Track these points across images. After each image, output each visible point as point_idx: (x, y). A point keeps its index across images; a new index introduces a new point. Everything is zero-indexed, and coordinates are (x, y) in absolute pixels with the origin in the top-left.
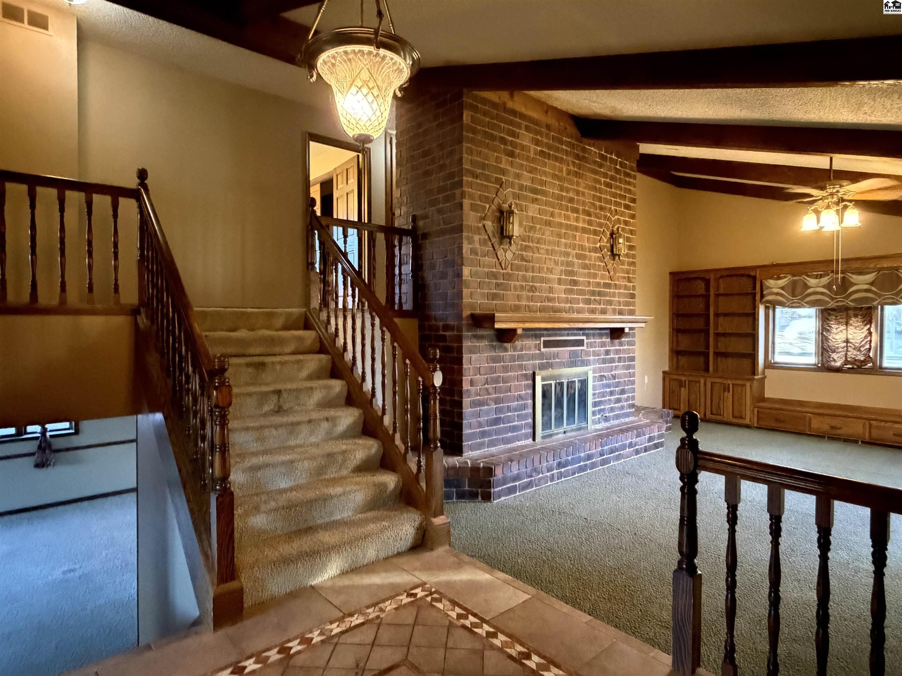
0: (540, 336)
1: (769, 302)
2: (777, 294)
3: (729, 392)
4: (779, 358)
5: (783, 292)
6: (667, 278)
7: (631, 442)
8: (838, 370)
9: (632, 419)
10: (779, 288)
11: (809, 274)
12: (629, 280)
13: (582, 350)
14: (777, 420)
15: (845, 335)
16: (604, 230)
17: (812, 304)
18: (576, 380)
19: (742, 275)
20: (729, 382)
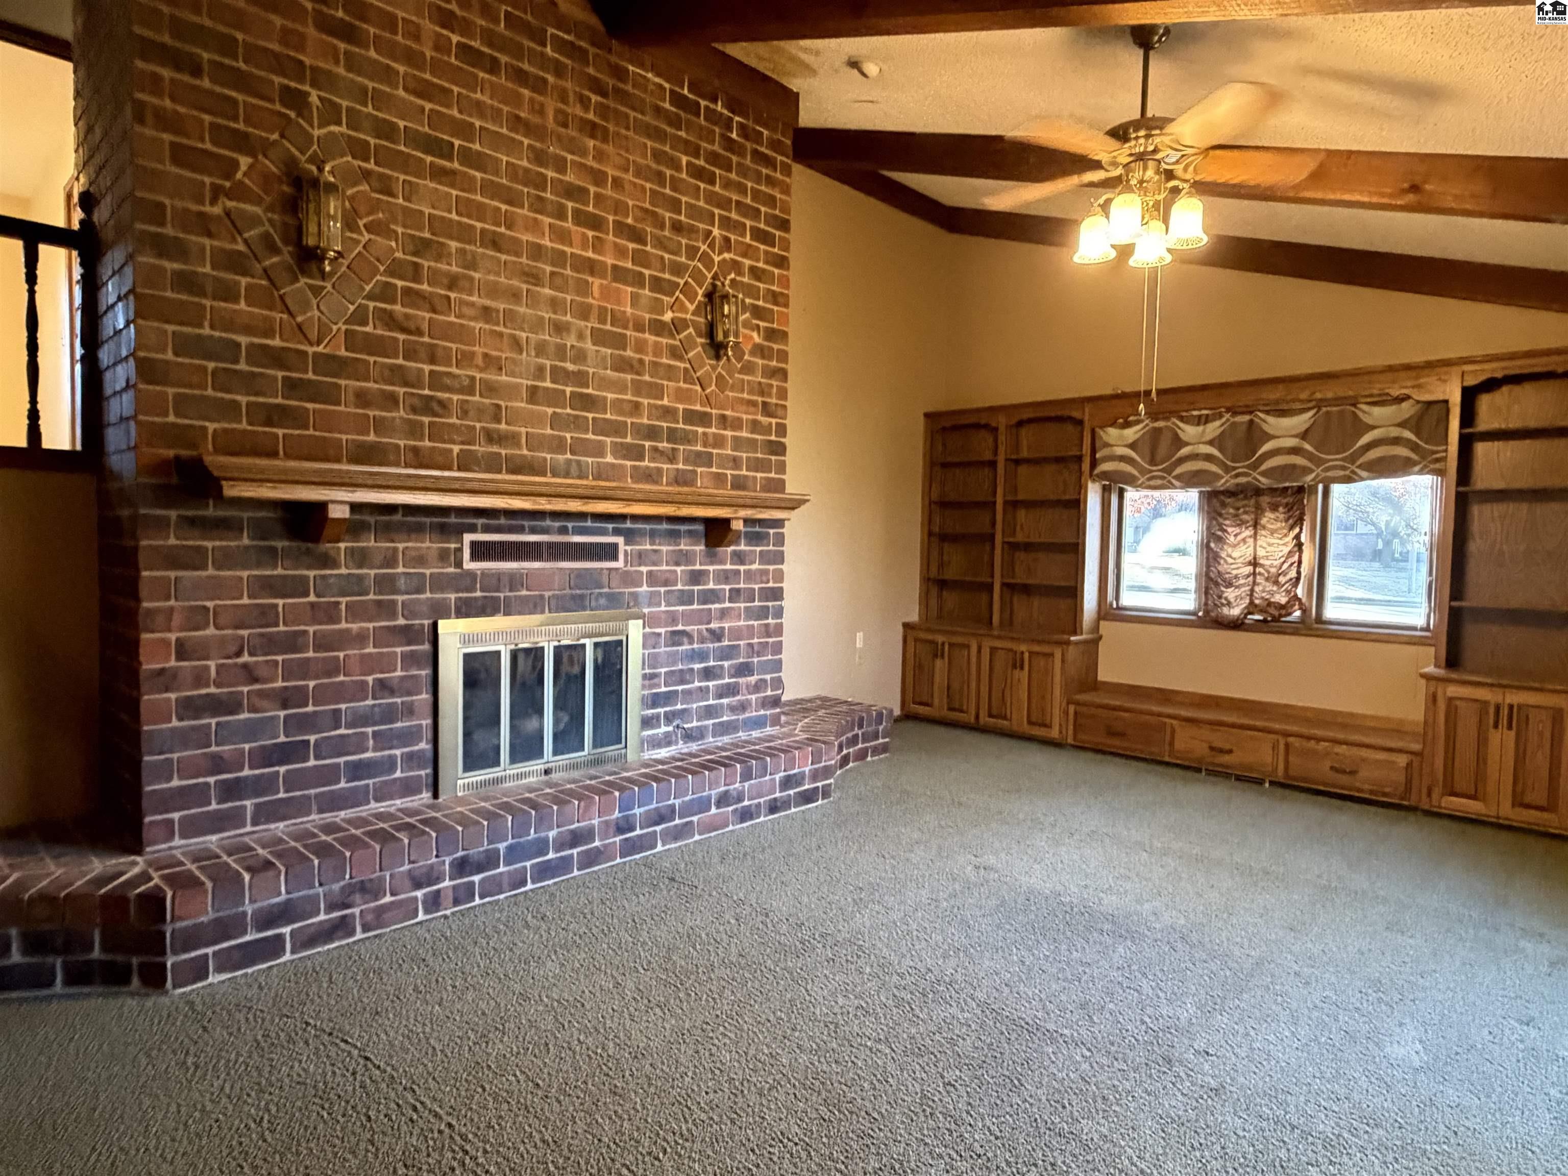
0: (460, 531)
1: (1105, 475)
2: (1122, 458)
3: (1022, 668)
4: (1128, 599)
5: (1133, 454)
6: (920, 425)
7: (727, 792)
8: (1236, 625)
9: (769, 730)
10: (1126, 446)
11: (1184, 414)
12: (767, 410)
13: (610, 570)
14: (1111, 733)
15: (1252, 548)
16: (686, 283)
17: (1189, 481)
18: (589, 643)
19: (1060, 419)
20: (1023, 648)
